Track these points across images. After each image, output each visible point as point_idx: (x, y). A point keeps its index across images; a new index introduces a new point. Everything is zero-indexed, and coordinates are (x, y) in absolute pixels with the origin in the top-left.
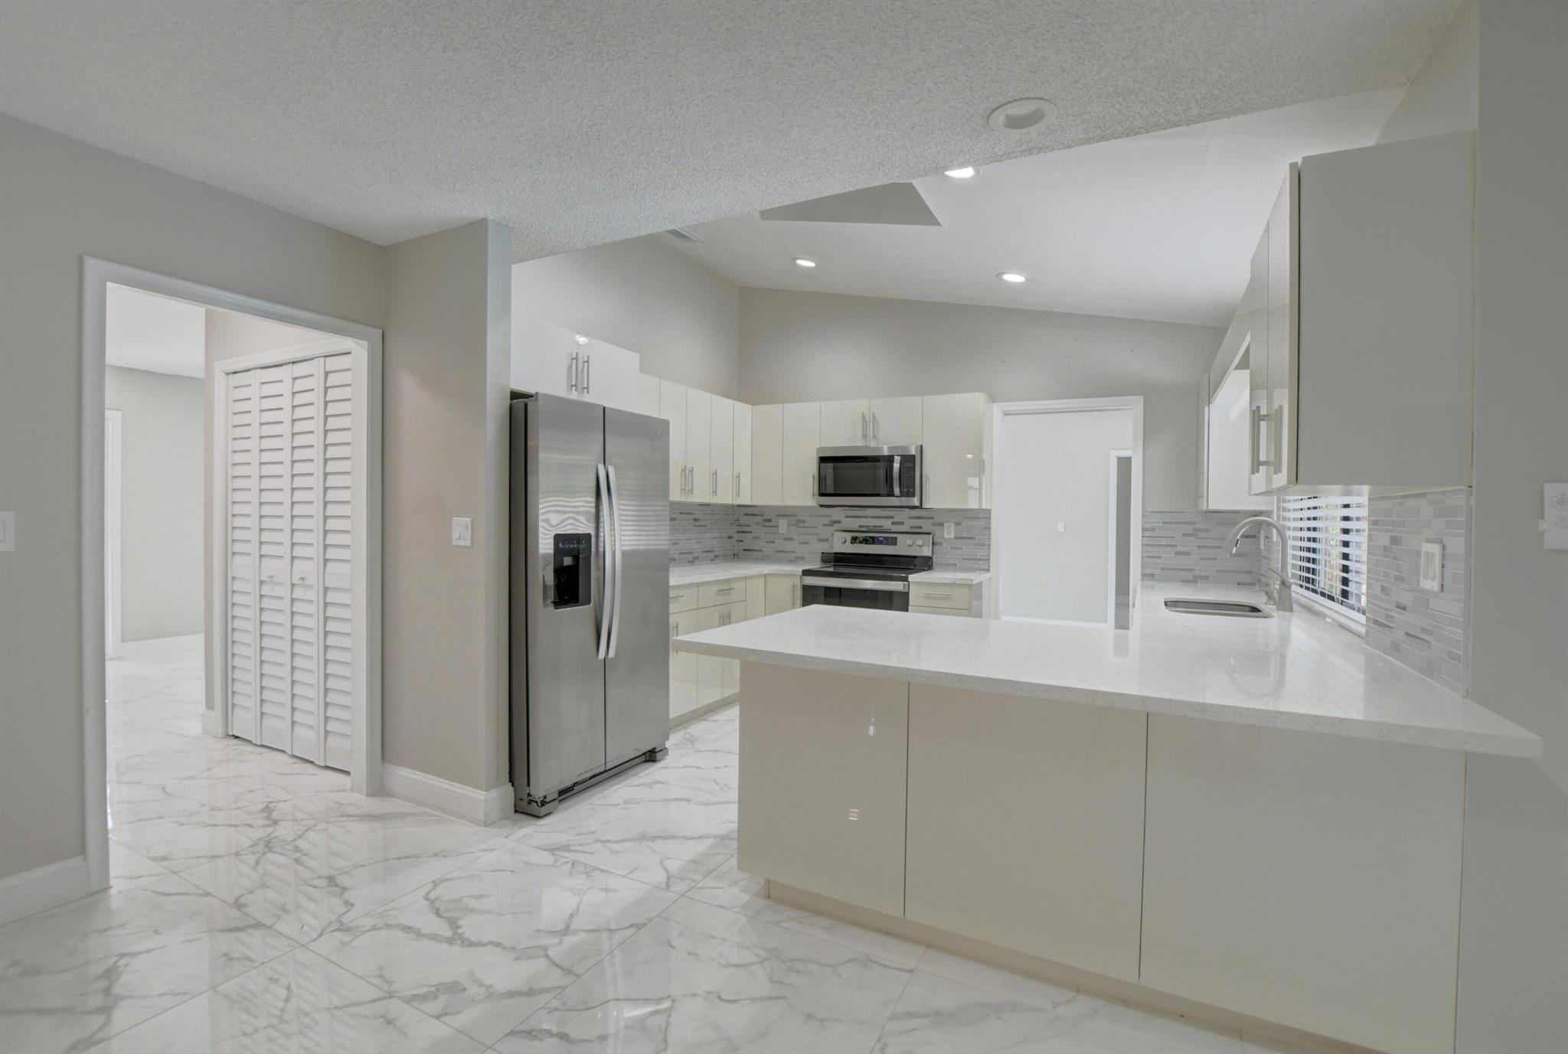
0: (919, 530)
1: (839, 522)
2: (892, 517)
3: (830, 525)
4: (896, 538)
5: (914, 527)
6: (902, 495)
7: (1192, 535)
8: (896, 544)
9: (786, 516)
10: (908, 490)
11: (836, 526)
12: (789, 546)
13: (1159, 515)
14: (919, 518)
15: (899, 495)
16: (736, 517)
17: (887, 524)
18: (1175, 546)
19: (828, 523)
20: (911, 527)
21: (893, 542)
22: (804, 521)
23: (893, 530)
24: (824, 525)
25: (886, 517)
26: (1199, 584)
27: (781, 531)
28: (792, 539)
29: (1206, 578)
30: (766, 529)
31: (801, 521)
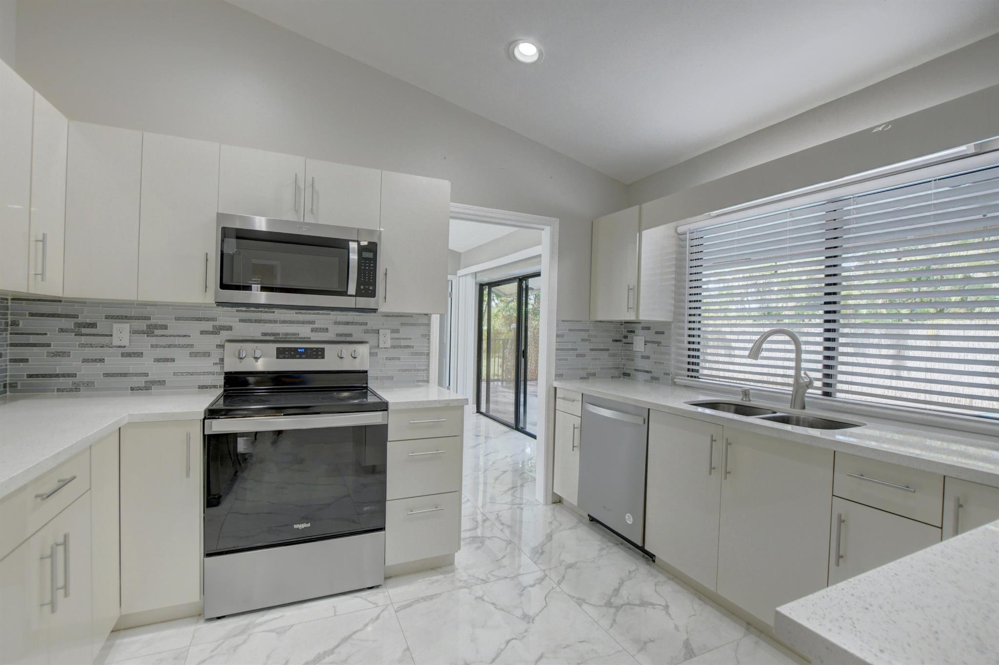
0: (349, 339)
1: (229, 328)
2: (313, 322)
3: (212, 333)
4: (323, 349)
5: (341, 335)
6: (359, 293)
7: (587, 340)
8: (323, 357)
9: (126, 318)
10: (367, 287)
11: (225, 334)
12: (132, 365)
13: (566, 324)
14: (347, 323)
15: (354, 293)
16: (10, 318)
17: (304, 331)
18: (576, 350)
19: (211, 329)
20: (337, 335)
21: (319, 354)
22: (165, 327)
23: (312, 339)
24: (202, 333)
25: (303, 322)
26: (590, 379)
27: (116, 342)
28: (140, 355)
29: (594, 375)
30: (83, 339)
31: (156, 327)
